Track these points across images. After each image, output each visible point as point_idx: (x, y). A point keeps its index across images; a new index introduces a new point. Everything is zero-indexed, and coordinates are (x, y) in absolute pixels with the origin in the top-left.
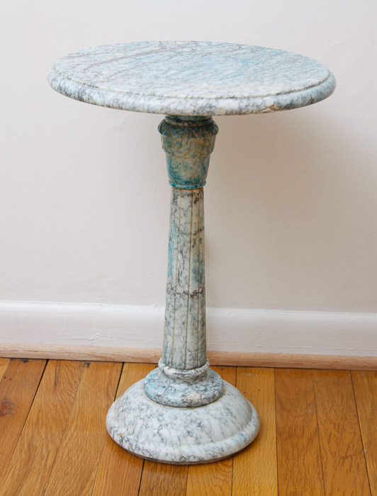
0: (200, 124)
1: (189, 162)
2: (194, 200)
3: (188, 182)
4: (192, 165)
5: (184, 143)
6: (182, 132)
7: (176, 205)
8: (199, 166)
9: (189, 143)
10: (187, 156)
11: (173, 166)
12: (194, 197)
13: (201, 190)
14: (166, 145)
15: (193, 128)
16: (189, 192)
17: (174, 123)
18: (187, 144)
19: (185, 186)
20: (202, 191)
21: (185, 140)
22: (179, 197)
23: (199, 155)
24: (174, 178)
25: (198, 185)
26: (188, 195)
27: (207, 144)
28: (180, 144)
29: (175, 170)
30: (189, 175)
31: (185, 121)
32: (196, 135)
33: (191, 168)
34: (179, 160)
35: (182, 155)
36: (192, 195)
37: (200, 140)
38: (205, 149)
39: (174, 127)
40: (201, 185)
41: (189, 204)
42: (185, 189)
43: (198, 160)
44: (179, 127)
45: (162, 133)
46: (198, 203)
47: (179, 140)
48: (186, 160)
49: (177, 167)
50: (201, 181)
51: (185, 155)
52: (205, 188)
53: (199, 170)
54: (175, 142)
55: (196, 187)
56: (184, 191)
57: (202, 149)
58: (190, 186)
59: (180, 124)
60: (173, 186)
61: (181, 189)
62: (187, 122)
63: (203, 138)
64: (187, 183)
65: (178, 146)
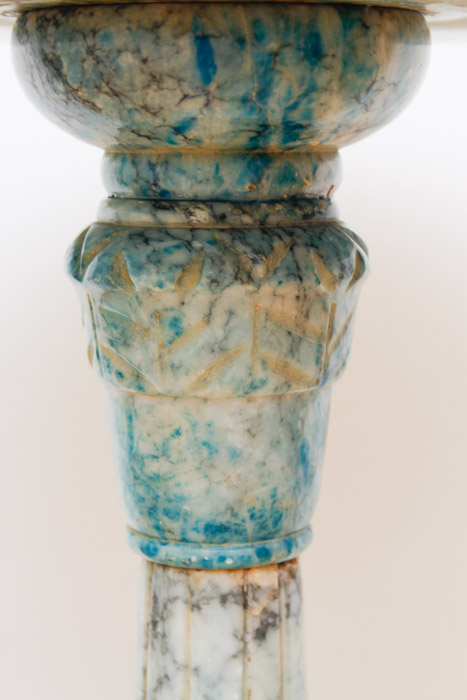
0: (277, 216)
1: (228, 419)
2: (254, 624)
3: (222, 529)
4: (237, 440)
5: (192, 316)
6: (180, 256)
7: (165, 650)
8: (275, 444)
9: (219, 318)
10: (214, 389)
11: (145, 448)
12: (256, 610)
13: (288, 567)
14: (103, 337)
15: (238, 233)
16: (228, 582)
17: (142, 218)
18: (208, 317)
19: (208, 552)
20: (293, 575)
21: (200, 294)
22: (179, 610)
23: (273, 381)
24: (152, 511)
25: (274, 545)
26: (224, 599)
27: (316, 322)
28: (175, 323)
29: (153, 467)
30: (226, 494)
31: (196, 201)
32: (259, 271)
33: (235, 455)
34: (172, 413)
35: (183, 383)
36: (244, 597)
37: (275, 297)
38: (307, 351)
39: (141, 236)
40: (289, 545)
41: (232, 646)
42: (205, 566)
43: (269, 409)
44: (165, 232)
45: (78, 277)
46: (273, 636)
47: (168, 297)
48: (209, 412)
49: (163, 452)
50: (286, 524)
51: (203, 381)
52: (308, 560)
53: (277, 462)
54: (144, 315)
55: (264, 553)
56: (203, 580)
57: (293, 351)
58: (234, 552)
59: (171, 219)
60: (148, 551)
61: (185, 568)
62: (209, 202)
63: (290, 289)
64: (216, 531)
65: (160, 333)
